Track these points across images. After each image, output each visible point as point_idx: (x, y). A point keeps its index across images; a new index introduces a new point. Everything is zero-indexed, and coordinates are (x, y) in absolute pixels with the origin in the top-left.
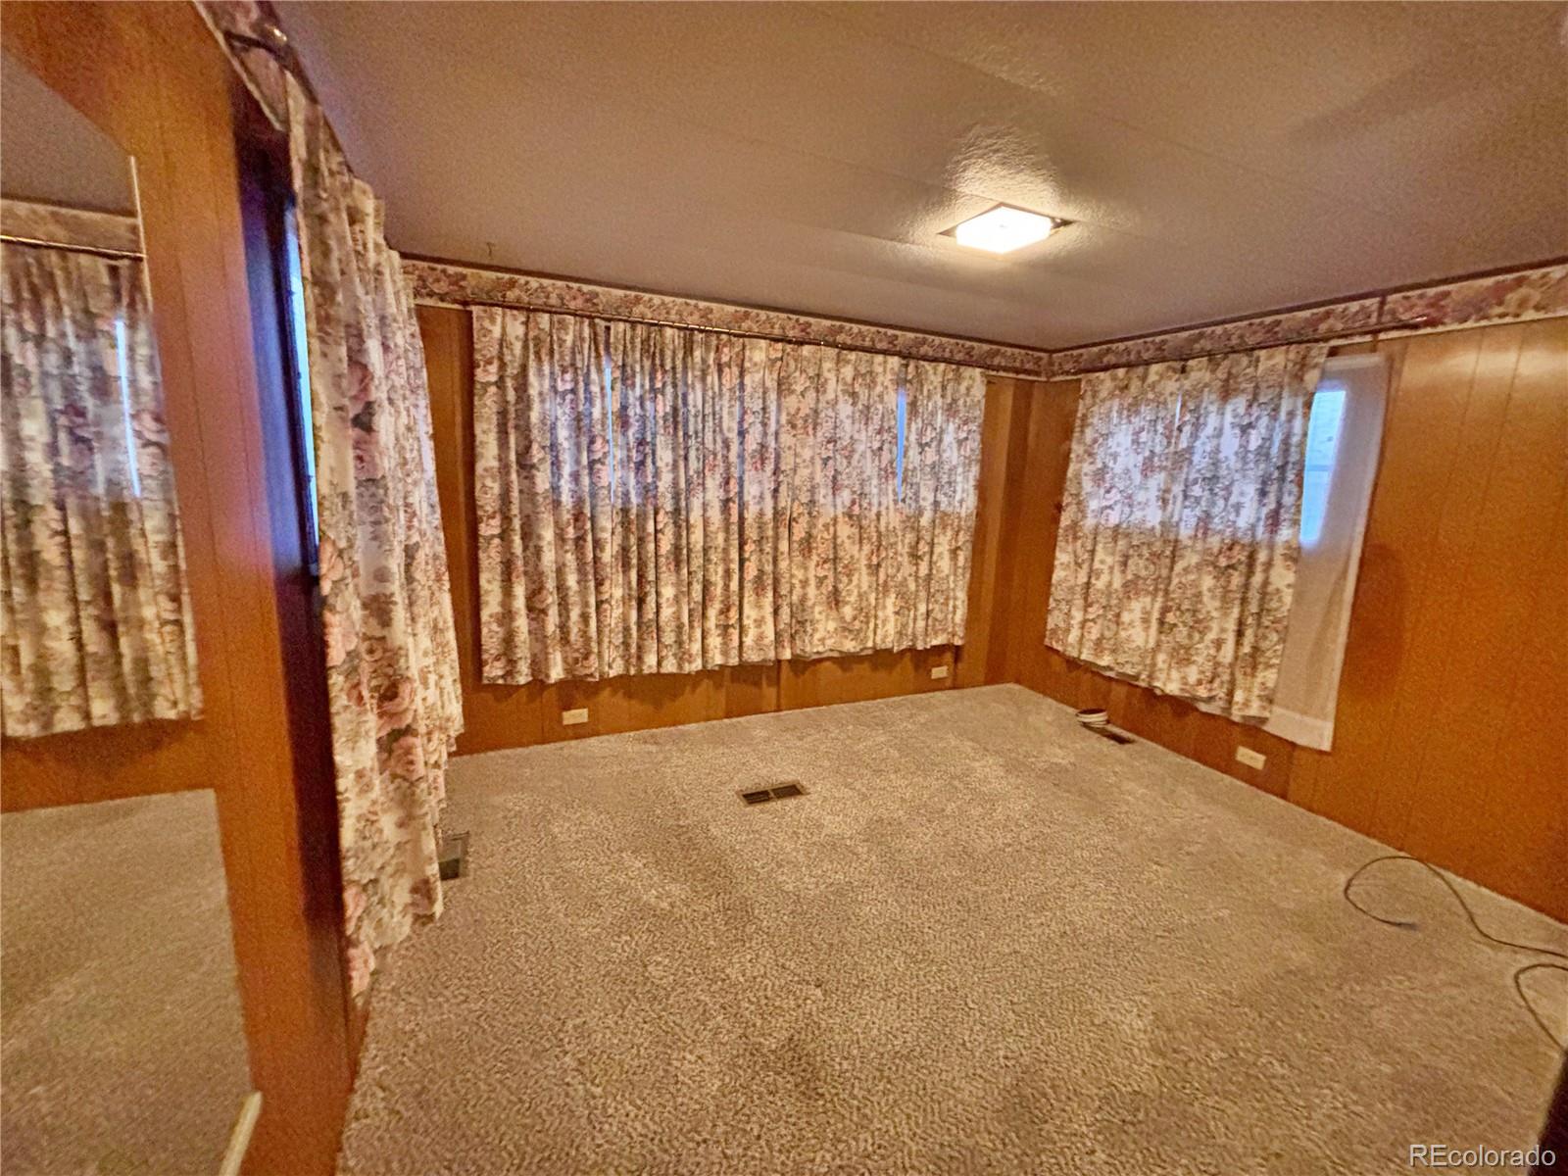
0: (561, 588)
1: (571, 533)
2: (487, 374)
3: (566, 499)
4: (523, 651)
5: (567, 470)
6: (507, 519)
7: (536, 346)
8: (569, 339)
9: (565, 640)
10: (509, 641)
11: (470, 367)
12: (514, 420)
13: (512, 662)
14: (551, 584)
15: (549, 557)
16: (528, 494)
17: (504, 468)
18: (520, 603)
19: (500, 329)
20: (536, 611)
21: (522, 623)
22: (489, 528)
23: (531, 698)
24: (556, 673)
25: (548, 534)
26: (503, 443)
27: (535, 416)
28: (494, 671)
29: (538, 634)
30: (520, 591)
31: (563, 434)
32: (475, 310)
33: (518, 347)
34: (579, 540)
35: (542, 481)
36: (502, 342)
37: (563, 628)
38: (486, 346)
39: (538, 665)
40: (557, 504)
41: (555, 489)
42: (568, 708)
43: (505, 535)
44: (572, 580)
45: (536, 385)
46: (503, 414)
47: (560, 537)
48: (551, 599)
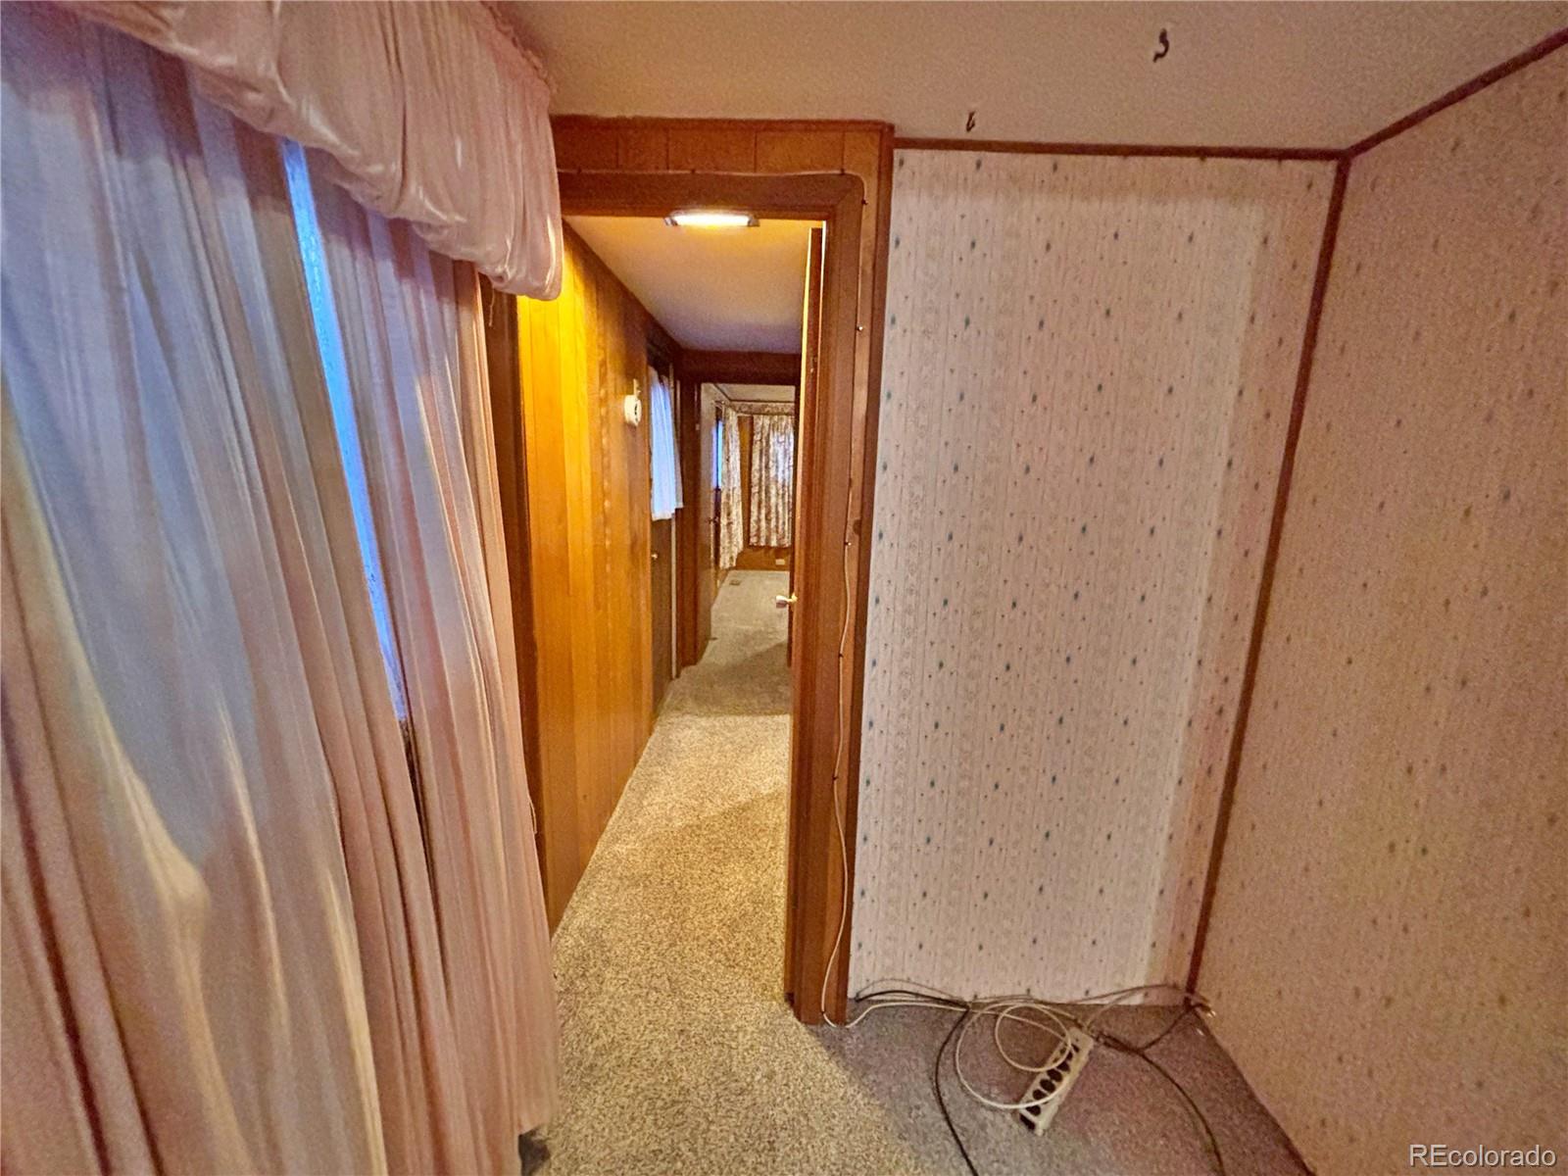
0: (777, 512)
1: (781, 492)
2: (757, 438)
3: (780, 480)
4: (763, 533)
5: (781, 469)
6: (760, 487)
7: (773, 427)
8: (784, 424)
9: (777, 532)
10: (759, 530)
11: (752, 435)
12: (765, 452)
13: (759, 537)
14: (773, 510)
15: (773, 500)
16: (768, 478)
17: (760, 470)
18: (763, 516)
19: (762, 422)
20: (768, 520)
21: (763, 523)
22: (755, 490)
23: (766, 553)
24: (774, 543)
25: (773, 492)
26: (761, 460)
27: (771, 451)
28: (753, 540)
29: (768, 528)
30: (763, 511)
31: (780, 457)
32: (755, 417)
33: (767, 427)
34: (783, 495)
35: (772, 473)
36: (763, 427)
37: (777, 527)
38: (758, 428)
39: (768, 540)
40: (777, 482)
41: (776, 476)
42: (778, 558)
43: (759, 492)
44: (780, 509)
45: (772, 440)
46: (761, 451)
47: (778, 494)
48: (773, 515)
